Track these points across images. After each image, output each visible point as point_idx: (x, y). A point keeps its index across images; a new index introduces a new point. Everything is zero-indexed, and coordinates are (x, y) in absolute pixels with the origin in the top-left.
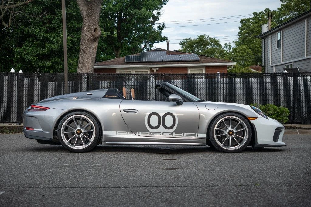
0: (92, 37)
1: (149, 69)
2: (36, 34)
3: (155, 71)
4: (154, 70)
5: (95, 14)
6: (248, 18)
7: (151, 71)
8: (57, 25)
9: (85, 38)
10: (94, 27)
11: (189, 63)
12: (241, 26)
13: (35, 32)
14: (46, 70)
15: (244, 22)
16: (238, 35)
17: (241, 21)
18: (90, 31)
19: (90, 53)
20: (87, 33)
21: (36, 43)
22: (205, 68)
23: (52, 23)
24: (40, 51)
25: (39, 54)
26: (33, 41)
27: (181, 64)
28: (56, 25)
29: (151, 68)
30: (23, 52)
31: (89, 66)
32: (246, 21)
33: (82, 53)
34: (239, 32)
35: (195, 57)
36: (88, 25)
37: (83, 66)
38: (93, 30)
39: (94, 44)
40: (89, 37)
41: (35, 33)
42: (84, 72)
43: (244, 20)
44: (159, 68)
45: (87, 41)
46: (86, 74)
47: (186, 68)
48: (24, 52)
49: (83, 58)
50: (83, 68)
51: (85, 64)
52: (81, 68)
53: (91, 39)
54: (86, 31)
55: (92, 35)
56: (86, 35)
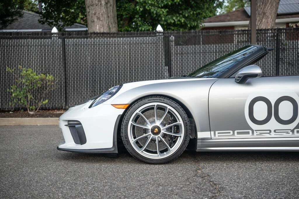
4: (293, 26)
7: (288, 27)
49: (263, 6)
50: (262, 21)
51: (266, 14)
52: (259, 21)
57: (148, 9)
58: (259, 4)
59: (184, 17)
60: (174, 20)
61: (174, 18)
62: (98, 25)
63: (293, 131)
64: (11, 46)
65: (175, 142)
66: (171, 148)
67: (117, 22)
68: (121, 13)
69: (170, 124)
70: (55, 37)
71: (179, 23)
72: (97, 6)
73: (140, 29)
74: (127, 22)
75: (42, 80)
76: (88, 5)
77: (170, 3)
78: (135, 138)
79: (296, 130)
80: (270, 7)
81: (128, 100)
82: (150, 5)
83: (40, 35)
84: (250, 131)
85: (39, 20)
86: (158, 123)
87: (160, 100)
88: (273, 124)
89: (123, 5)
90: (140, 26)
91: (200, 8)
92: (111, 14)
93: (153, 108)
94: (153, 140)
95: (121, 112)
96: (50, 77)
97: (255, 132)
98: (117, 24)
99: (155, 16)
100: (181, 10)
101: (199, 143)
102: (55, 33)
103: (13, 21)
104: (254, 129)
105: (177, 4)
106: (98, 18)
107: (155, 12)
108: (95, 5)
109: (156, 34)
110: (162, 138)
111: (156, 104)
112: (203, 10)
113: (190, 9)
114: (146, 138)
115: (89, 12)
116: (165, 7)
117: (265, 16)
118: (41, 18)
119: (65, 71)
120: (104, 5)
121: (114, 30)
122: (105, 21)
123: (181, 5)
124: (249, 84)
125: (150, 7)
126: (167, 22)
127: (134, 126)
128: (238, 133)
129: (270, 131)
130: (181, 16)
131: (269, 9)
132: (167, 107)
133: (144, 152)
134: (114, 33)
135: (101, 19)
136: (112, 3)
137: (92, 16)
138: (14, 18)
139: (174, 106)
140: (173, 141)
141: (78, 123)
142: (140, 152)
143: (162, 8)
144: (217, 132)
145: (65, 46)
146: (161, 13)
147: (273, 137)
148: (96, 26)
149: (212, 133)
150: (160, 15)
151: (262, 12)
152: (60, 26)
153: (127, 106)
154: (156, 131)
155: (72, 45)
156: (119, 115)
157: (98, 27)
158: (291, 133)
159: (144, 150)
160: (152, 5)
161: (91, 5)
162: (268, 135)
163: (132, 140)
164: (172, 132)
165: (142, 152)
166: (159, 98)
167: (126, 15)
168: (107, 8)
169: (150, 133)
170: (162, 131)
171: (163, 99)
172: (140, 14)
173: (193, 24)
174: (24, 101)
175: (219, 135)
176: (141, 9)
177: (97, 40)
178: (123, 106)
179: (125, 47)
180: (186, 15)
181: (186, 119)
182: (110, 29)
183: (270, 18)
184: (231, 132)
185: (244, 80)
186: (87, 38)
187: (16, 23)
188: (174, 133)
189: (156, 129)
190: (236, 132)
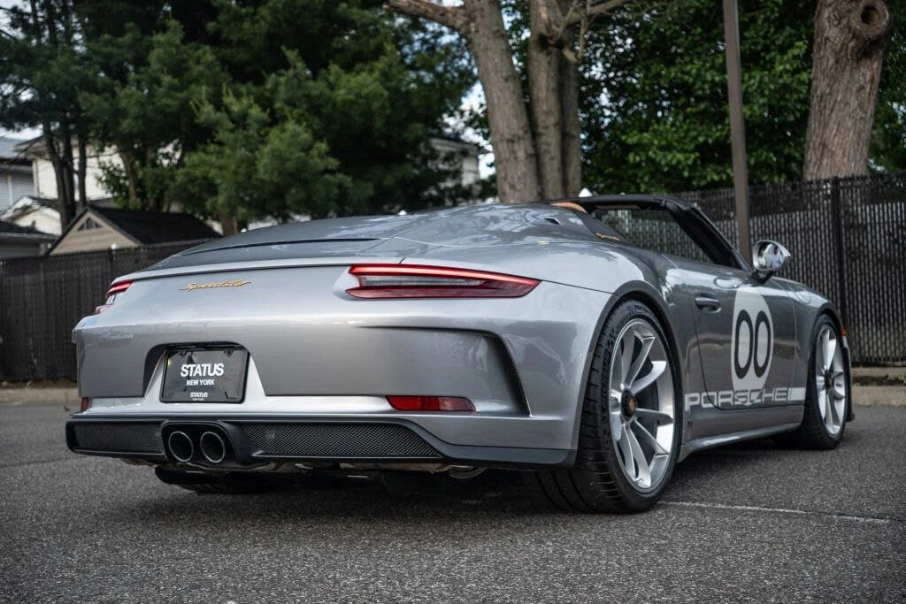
9: (827, 51)
10: (862, 5)
13: (688, 73)
18: (844, 21)
19: (847, 104)
20: (833, 33)
25: (705, 142)
30: (652, 144)
31: (844, 154)
33: (817, 108)
37: (822, 154)
38: (857, 14)
39: (863, 70)
40: (839, 45)
45: (832, 61)
46: (826, 182)
49: (821, 128)
50: (821, 163)
51: (830, 147)
52: (816, 163)
53: (849, 51)
54: (827, 24)
55: (851, 36)
56: (827, 39)
58: (813, 126)
80: (837, 130)
106: (513, 187)
108: (504, 162)
117: (826, 151)
131: (835, 135)
151: (820, 144)
161: (499, 162)
183: (840, 155)
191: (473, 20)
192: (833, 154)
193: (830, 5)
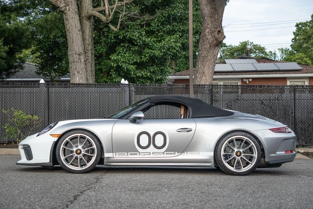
0: (215, 42)
1: (239, 80)
2: (136, 39)
3: (248, 82)
4: (246, 81)
5: (219, 14)
6: (305, 22)
7: (242, 82)
8: (157, 28)
9: (206, 42)
10: (218, 30)
11: (290, 74)
12: (296, 31)
14: (141, 80)
15: (300, 26)
16: (292, 42)
17: (297, 25)
18: (213, 34)
19: (211, 60)
20: (209, 37)
21: (133, 49)
22: (308, 80)
23: (151, 25)
24: (137, 59)
26: (128, 46)
27: (280, 74)
28: (155, 28)
29: (242, 79)
32: (302, 26)
33: (202, 60)
34: (294, 37)
35: (294, 66)
36: (211, 27)
37: (203, 75)
38: (217, 32)
39: (216, 50)
40: (211, 41)
41: (134, 37)
42: (203, 83)
43: (300, 24)
44: (253, 79)
45: (208, 46)
46: (207, 85)
47: (285, 79)
48: (122, 60)
49: (203, 67)
50: (202, 78)
51: (205, 73)
53: (214, 44)
54: (208, 34)
55: (215, 39)
56: (207, 38)
57: (121, 65)
59: (150, 72)
60: (142, 74)
61: (142, 72)
62: (78, 77)
63: (163, 153)
64: (8, 93)
65: (91, 159)
66: (88, 163)
67: (94, 75)
68: (102, 67)
69: (88, 147)
70: (42, 86)
71: (146, 76)
72: (77, 62)
73: (114, 80)
74: (106, 74)
75: (30, 120)
76: (71, 62)
77: (139, 61)
78: (65, 156)
79: (165, 153)
80: (208, 68)
81: (61, 132)
82: (122, 62)
83: (30, 85)
84: (138, 153)
85: (36, 72)
86: (80, 147)
87: (82, 132)
88: (152, 148)
89: (104, 61)
90: (114, 78)
91: (163, 65)
92: (89, 69)
93: (77, 138)
94: (76, 158)
95: (56, 139)
96: (35, 117)
97: (141, 153)
98: (94, 77)
99: (126, 71)
100: (149, 66)
101: (105, 160)
102: (42, 84)
103: (15, 72)
104: (140, 152)
105: (145, 61)
106: (78, 72)
107: (126, 68)
109: (120, 85)
110: (82, 157)
111: (79, 135)
112: (165, 67)
113: (155, 65)
114: (72, 156)
115: (71, 67)
116: (134, 64)
118: (38, 70)
119: (48, 112)
120: (83, 62)
121: (91, 81)
122: (84, 74)
123: (148, 63)
124: (138, 123)
125: (122, 63)
126: (136, 75)
127: (65, 149)
128: (130, 154)
129: (150, 153)
130: (148, 71)
132: (86, 137)
133: (70, 165)
134: (90, 84)
135: (80, 73)
136: (90, 60)
137: (73, 70)
138: (17, 70)
139: (91, 136)
140: (89, 158)
141: (27, 146)
142: (67, 166)
143: (132, 64)
144: (117, 153)
145: (49, 93)
146: (130, 68)
147: (152, 157)
148: (76, 77)
149: (114, 154)
150: (130, 70)
151: (202, 72)
152: (53, 77)
153: (60, 136)
154: (78, 152)
155: (54, 92)
156: (54, 142)
157: (77, 79)
158: (162, 154)
159: (70, 164)
160: (123, 62)
161: (73, 62)
162: (149, 156)
163: (63, 158)
164: (89, 153)
165: (69, 165)
166: (81, 131)
167: (105, 69)
168: (86, 64)
169: (75, 153)
170: (83, 152)
171: (84, 132)
172: (115, 69)
173: (158, 78)
174: (14, 136)
175: (118, 155)
176: (115, 65)
177: (74, 89)
178: (57, 136)
179: (96, 95)
180: (152, 71)
181: (98, 145)
182: (87, 80)
184: (126, 153)
185: (135, 121)
186: (66, 88)
187: (17, 74)
188: (91, 153)
189: (79, 151)
190: (129, 153)
191: (68, 5)
192: (206, 76)
193: (209, 28)
